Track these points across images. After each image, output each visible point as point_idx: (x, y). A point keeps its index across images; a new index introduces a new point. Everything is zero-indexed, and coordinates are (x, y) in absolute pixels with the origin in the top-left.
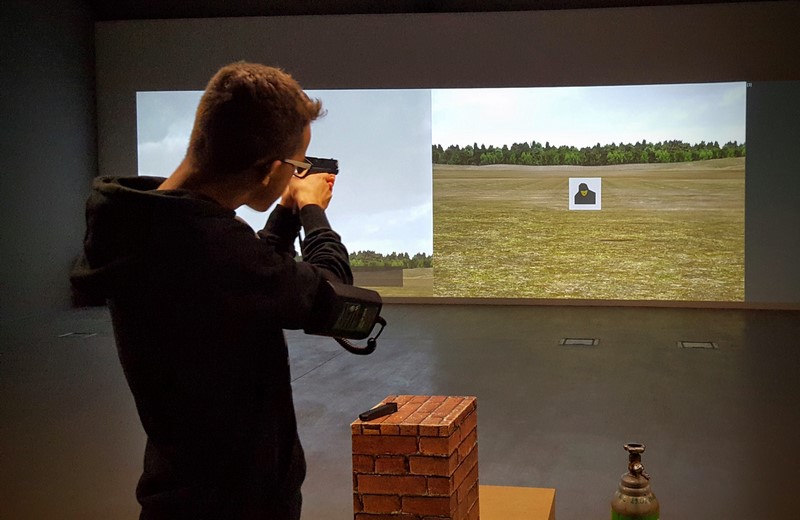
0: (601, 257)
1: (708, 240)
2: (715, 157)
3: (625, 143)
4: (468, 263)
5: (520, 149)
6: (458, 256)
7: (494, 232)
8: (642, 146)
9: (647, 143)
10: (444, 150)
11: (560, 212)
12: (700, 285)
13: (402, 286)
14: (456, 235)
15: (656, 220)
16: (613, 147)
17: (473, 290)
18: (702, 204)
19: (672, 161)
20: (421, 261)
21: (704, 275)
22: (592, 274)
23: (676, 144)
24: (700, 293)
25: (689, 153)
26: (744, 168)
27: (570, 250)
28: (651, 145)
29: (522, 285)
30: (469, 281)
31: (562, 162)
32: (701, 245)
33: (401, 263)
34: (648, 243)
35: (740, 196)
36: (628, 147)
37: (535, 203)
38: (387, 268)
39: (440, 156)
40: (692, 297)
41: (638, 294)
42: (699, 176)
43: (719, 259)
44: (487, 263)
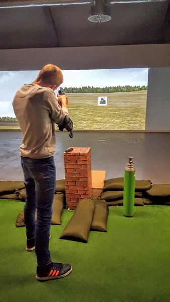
0: (107, 119)
1: (136, 114)
2: (139, 90)
5: (85, 88)
7: (77, 112)
8: (119, 87)
11: (96, 106)
15: (122, 108)
18: (134, 103)
19: (127, 91)
22: (104, 123)
23: (128, 86)
24: (133, 128)
25: (132, 89)
26: (146, 93)
28: (121, 87)
31: (96, 92)
32: (134, 115)
34: (120, 115)
35: (145, 101)
36: (115, 88)
37: (89, 104)
40: (131, 129)
42: (134, 95)
43: (139, 119)
44: (75, 121)
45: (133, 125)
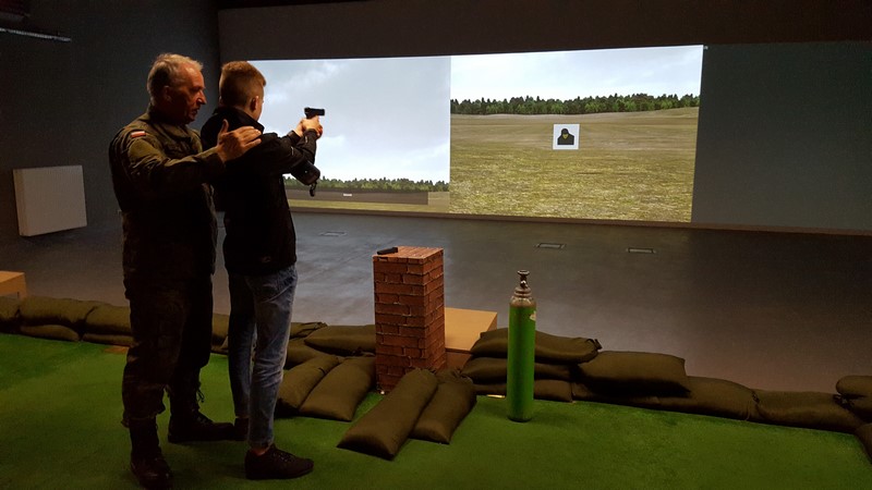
0: (576, 186)
1: (664, 174)
2: (674, 107)
3: (600, 96)
4: (475, 188)
5: (517, 102)
6: (468, 183)
7: (495, 166)
8: (614, 99)
9: (619, 95)
10: (460, 102)
11: (546, 152)
12: (655, 209)
13: (427, 203)
14: (466, 168)
15: (622, 157)
16: (590, 100)
17: (478, 209)
18: (659, 145)
19: (638, 110)
20: (441, 187)
21: (659, 201)
22: (569, 199)
23: (642, 97)
24: (654, 215)
25: (653, 104)
26: (697, 116)
27: (552, 180)
28: (621, 97)
29: (514, 207)
30: (476, 201)
31: (549, 111)
32: (658, 177)
33: (427, 188)
34: (614, 176)
35: (693, 139)
36: (603, 100)
37: (527, 144)
38: (417, 191)
39: (457, 108)
40: (647, 218)
41: (604, 215)
42: (659, 122)
43: (672, 189)
44: (490, 189)
45: (657, 205)
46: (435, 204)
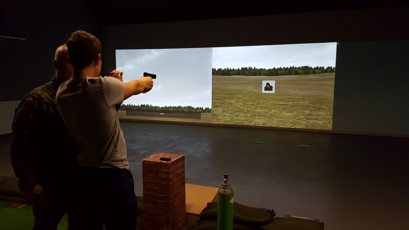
0: (274, 111)
3: (285, 67)
4: (224, 112)
5: (244, 69)
6: (220, 109)
7: (233, 101)
8: (292, 68)
9: (294, 67)
10: (216, 70)
12: (313, 123)
13: (201, 119)
14: (220, 101)
16: (280, 69)
17: (225, 121)
18: (315, 91)
19: (304, 74)
21: (316, 119)
22: (270, 117)
23: (306, 67)
25: (312, 71)
26: (334, 77)
29: (243, 120)
30: (224, 118)
31: (260, 74)
32: (315, 107)
33: (200, 111)
34: (293, 106)
36: (287, 69)
37: (249, 90)
38: (196, 112)
39: (214, 72)
40: (310, 127)
41: (288, 125)
42: (316, 80)
43: (322, 113)
44: (231, 112)
45: (315, 121)
46: (205, 119)
